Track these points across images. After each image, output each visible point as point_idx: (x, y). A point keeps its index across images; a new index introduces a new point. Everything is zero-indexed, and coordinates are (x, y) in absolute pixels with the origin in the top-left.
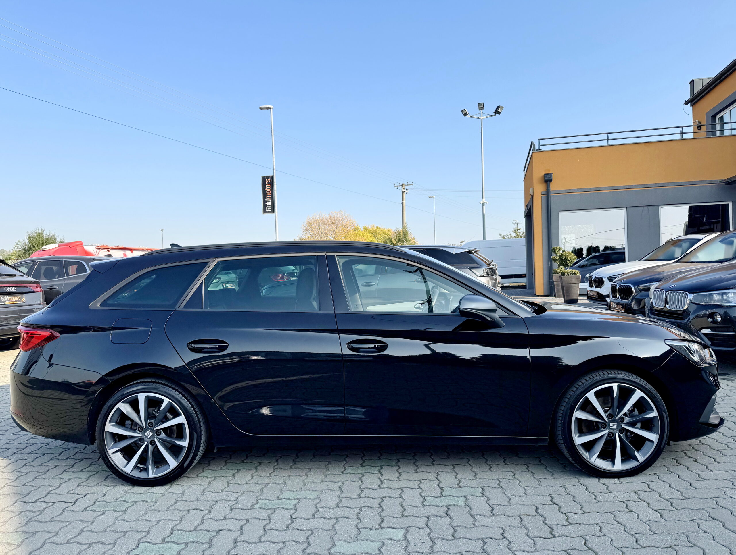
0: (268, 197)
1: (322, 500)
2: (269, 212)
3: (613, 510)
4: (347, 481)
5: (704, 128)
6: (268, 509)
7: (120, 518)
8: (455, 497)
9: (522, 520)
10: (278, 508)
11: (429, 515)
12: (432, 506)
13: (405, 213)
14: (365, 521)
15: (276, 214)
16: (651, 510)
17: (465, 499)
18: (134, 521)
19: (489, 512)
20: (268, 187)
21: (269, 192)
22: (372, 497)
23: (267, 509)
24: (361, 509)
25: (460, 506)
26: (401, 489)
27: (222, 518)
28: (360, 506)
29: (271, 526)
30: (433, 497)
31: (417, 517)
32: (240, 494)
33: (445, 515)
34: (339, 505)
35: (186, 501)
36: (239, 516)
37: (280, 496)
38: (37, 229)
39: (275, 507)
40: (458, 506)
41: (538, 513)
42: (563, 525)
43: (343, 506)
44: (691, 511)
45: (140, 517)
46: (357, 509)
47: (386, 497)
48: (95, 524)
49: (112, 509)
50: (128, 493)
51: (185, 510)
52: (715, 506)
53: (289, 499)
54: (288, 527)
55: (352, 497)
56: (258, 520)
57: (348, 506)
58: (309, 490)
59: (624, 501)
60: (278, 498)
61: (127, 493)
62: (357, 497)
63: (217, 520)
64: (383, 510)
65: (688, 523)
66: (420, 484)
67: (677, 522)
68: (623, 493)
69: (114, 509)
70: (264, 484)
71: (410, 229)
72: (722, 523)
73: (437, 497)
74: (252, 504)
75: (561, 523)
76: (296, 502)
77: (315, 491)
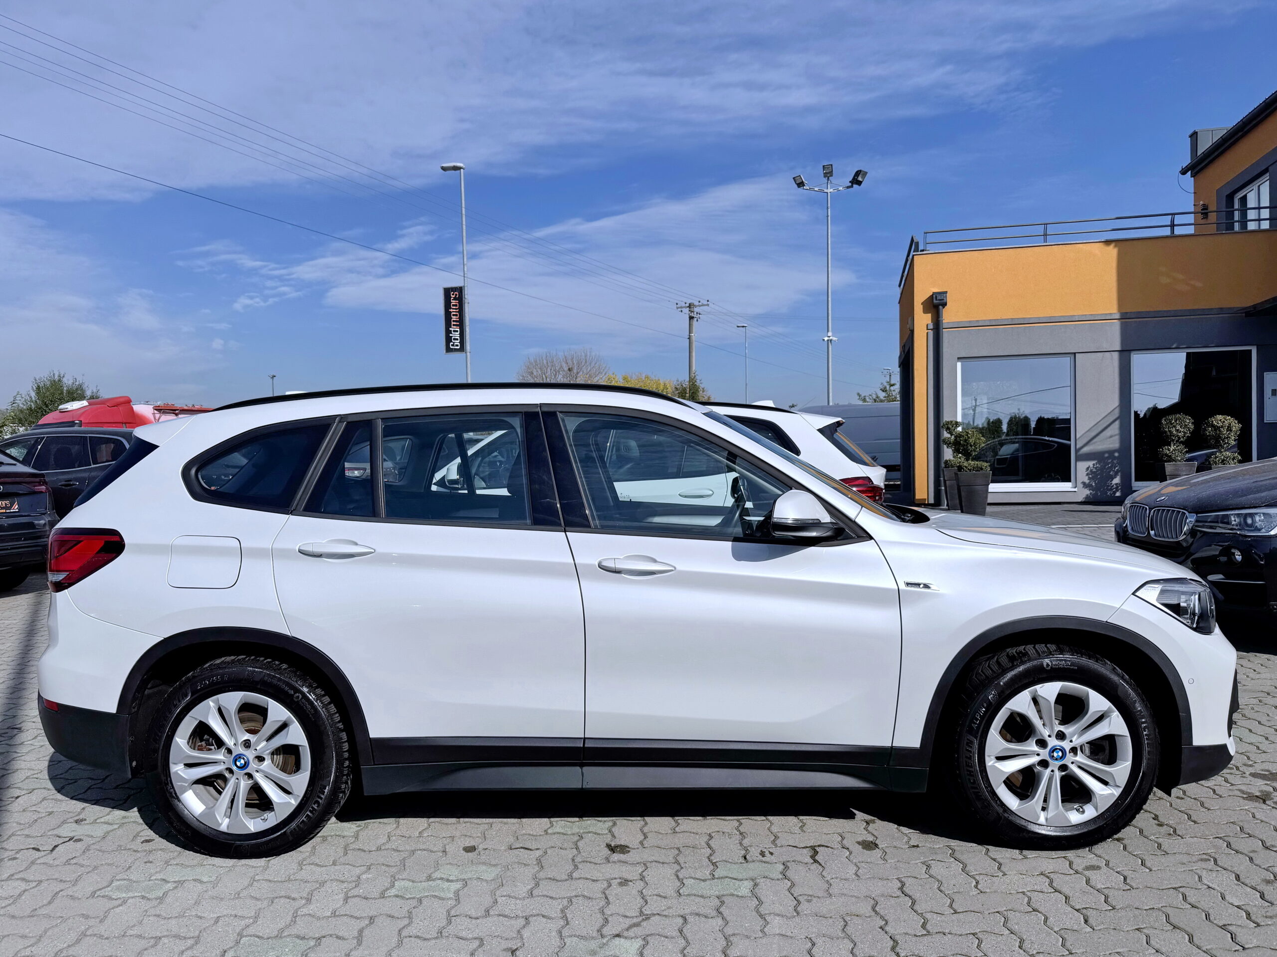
0: (454, 325)
1: (504, 882)
2: (456, 350)
3: (1005, 909)
4: (553, 847)
5: (1213, 217)
6: (410, 898)
7: (152, 912)
8: (735, 879)
9: (845, 926)
10: (427, 896)
11: (687, 913)
12: (693, 897)
13: (694, 354)
14: (575, 922)
15: (468, 354)
16: (1070, 909)
17: (752, 883)
18: (176, 917)
19: (791, 909)
20: (454, 307)
21: (456, 315)
22: (592, 878)
23: (407, 899)
24: (570, 901)
25: (742, 897)
26: (644, 864)
27: (329, 914)
28: (569, 895)
29: (412, 930)
30: (697, 879)
31: (666, 916)
32: (364, 869)
33: (714, 913)
34: (534, 892)
35: (270, 881)
36: (358, 910)
37: (433, 875)
38: (52, 374)
39: (422, 895)
40: (738, 896)
41: (876, 912)
42: (915, 935)
43: (541, 894)
44: (1137, 912)
45: (187, 910)
46: (564, 900)
47: (615, 879)
48: (108, 922)
49: (140, 894)
50: (171, 865)
51: (265, 899)
52: (1181, 902)
53: (448, 880)
54: (441, 933)
55: (558, 878)
56: (391, 919)
57: (548, 894)
58: (484, 863)
59: (1025, 890)
60: (429, 878)
61: (168, 865)
62: (567, 878)
63: (319, 918)
64: (608, 903)
65: (1130, 934)
66: (678, 855)
67: (1112, 932)
68: (1024, 876)
69: (143, 894)
70: (407, 851)
71: (701, 383)
72: (1188, 935)
73: (704, 880)
74: (384, 888)
75: (913, 932)
76: (458, 885)
77: (495, 865)
